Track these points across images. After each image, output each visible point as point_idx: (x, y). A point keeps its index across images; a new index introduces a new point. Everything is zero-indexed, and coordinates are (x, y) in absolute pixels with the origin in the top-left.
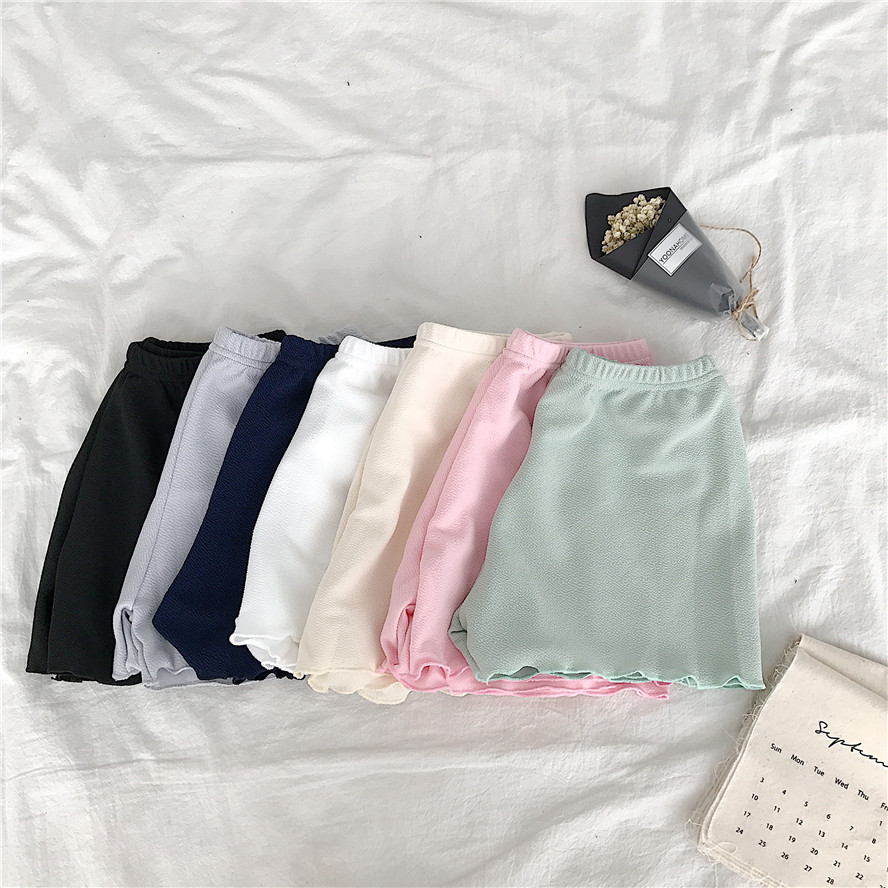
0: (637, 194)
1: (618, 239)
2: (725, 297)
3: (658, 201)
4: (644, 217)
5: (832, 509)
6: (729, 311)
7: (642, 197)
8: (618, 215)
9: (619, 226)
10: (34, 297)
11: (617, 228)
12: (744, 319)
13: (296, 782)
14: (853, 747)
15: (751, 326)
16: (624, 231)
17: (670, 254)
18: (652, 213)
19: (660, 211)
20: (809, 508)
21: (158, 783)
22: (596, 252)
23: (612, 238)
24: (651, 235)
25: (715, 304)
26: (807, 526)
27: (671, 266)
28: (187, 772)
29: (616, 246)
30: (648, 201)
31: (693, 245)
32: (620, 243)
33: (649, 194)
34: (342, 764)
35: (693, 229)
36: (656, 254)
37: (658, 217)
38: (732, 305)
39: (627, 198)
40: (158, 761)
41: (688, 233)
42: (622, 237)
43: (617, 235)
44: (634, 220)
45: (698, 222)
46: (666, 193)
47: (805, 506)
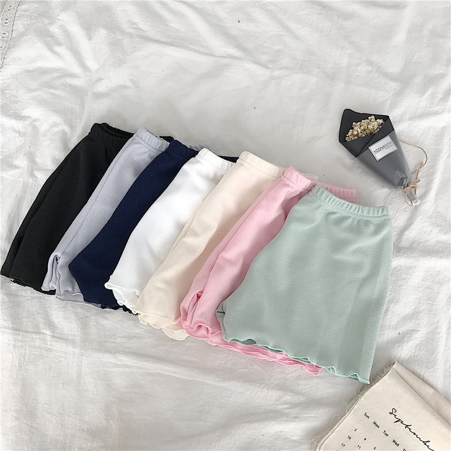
0: (371, 115)
1: (355, 136)
2: (402, 179)
3: (381, 121)
4: (372, 127)
5: (428, 302)
6: (402, 187)
7: (373, 117)
8: (359, 123)
9: (358, 129)
10: (53, 88)
11: (356, 129)
12: (409, 193)
13: (119, 366)
14: (407, 426)
15: (411, 198)
16: (359, 132)
17: (380, 150)
18: (376, 127)
19: (380, 127)
20: (416, 299)
21: (50, 347)
22: (342, 139)
23: (352, 134)
24: (373, 138)
25: (396, 181)
26: (413, 307)
27: (378, 156)
28: (66, 346)
29: (353, 139)
30: (376, 120)
31: (393, 148)
32: (356, 138)
33: (377, 117)
34: (145, 363)
35: (395, 141)
36: (373, 148)
37: (378, 129)
38: (405, 184)
39: (366, 116)
40: (53, 337)
41: (392, 142)
42: (357, 135)
43: (355, 133)
44: (366, 128)
45: (398, 137)
46: (386, 118)
47: (415, 297)
